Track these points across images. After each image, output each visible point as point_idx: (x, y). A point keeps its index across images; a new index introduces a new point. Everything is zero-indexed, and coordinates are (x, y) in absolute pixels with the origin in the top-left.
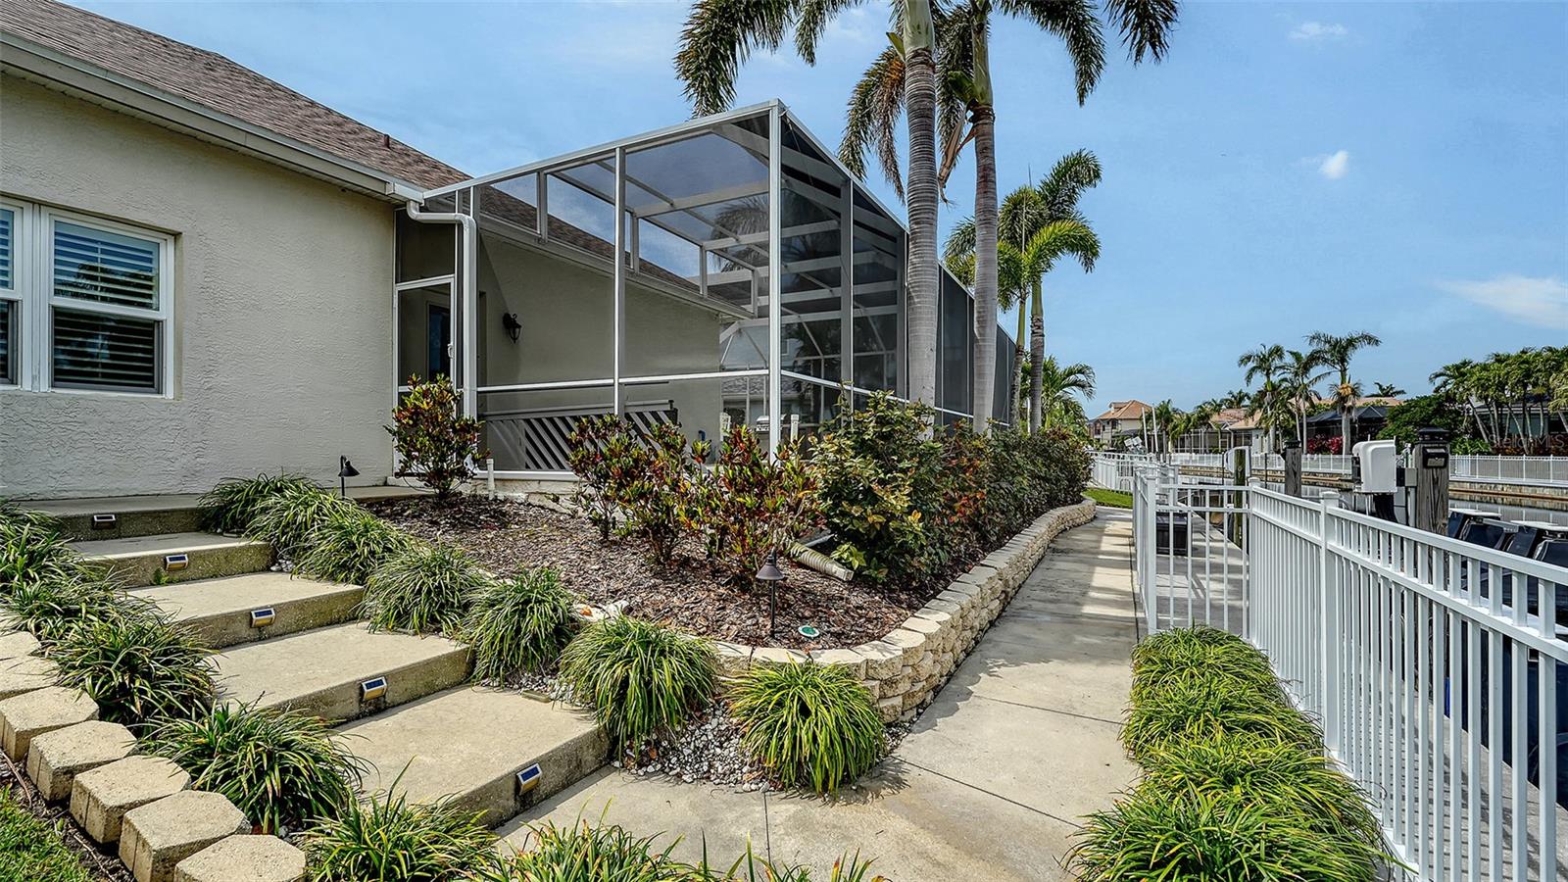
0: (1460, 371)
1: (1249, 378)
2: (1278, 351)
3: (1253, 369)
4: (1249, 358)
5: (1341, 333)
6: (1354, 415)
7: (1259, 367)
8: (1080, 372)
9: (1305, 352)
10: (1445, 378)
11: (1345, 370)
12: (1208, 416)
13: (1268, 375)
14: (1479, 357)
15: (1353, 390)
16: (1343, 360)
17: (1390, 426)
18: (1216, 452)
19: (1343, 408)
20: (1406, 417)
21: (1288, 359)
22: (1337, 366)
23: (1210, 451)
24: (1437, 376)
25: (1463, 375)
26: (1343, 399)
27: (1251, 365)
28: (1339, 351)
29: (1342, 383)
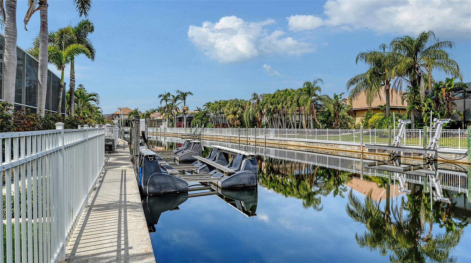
0: (208, 105)
1: (161, 102)
2: (169, 94)
3: (162, 100)
4: (161, 96)
5: (184, 91)
6: (187, 116)
7: (164, 99)
9: (176, 96)
10: (206, 106)
11: (185, 102)
12: (149, 115)
13: (166, 102)
14: (213, 102)
15: (187, 108)
16: (184, 99)
17: (194, 119)
18: (152, 127)
19: (184, 113)
20: (198, 117)
21: (171, 97)
22: (183, 100)
23: (150, 127)
24: (204, 106)
26: (184, 111)
27: (162, 98)
28: (184, 96)
29: (184, 106)
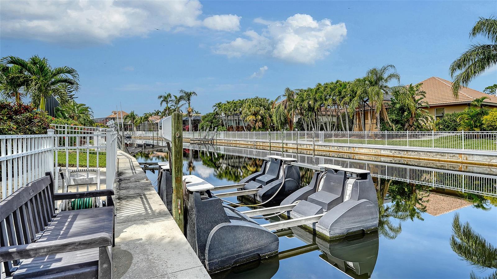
0: (219, 105)
1: (161, 104)
2: (169, 95)
3: (162, 101)
4: (161, 97)
5: (188, 91)
6: (192, 118)
7: (164, 100)
8: (69, 72)
9: (178, 97)
10: (216, 107)
11: (190, 103)
12: (148, 118)
13: (167, 103)
14: (224, 102)
15: (192, 110)
16: (189, 100)
17: (203, 122)
18: (151, 131)
19: (189, 116)
20: (206, 119)
21: (173, 98)
22: (187, 101)
23: (149, 131)
24: (214, 106)
25: (220, 106)
26: (189, 113)
27: (162, 99)
28: (188, 96)
29: (189, 107)
